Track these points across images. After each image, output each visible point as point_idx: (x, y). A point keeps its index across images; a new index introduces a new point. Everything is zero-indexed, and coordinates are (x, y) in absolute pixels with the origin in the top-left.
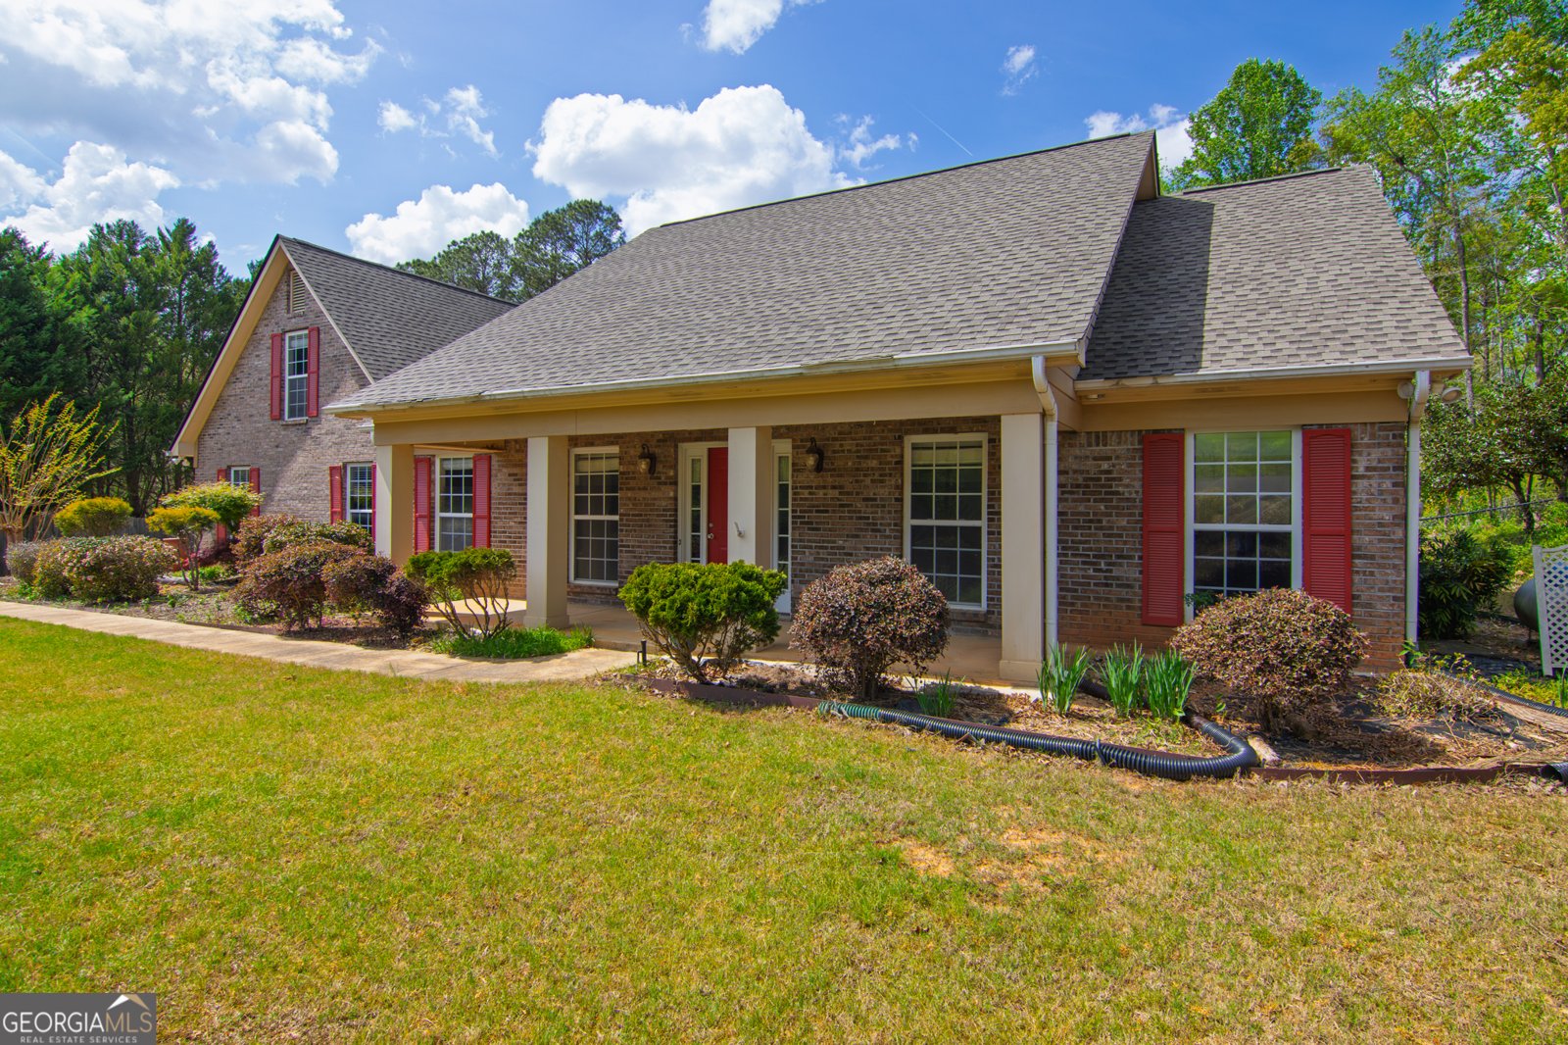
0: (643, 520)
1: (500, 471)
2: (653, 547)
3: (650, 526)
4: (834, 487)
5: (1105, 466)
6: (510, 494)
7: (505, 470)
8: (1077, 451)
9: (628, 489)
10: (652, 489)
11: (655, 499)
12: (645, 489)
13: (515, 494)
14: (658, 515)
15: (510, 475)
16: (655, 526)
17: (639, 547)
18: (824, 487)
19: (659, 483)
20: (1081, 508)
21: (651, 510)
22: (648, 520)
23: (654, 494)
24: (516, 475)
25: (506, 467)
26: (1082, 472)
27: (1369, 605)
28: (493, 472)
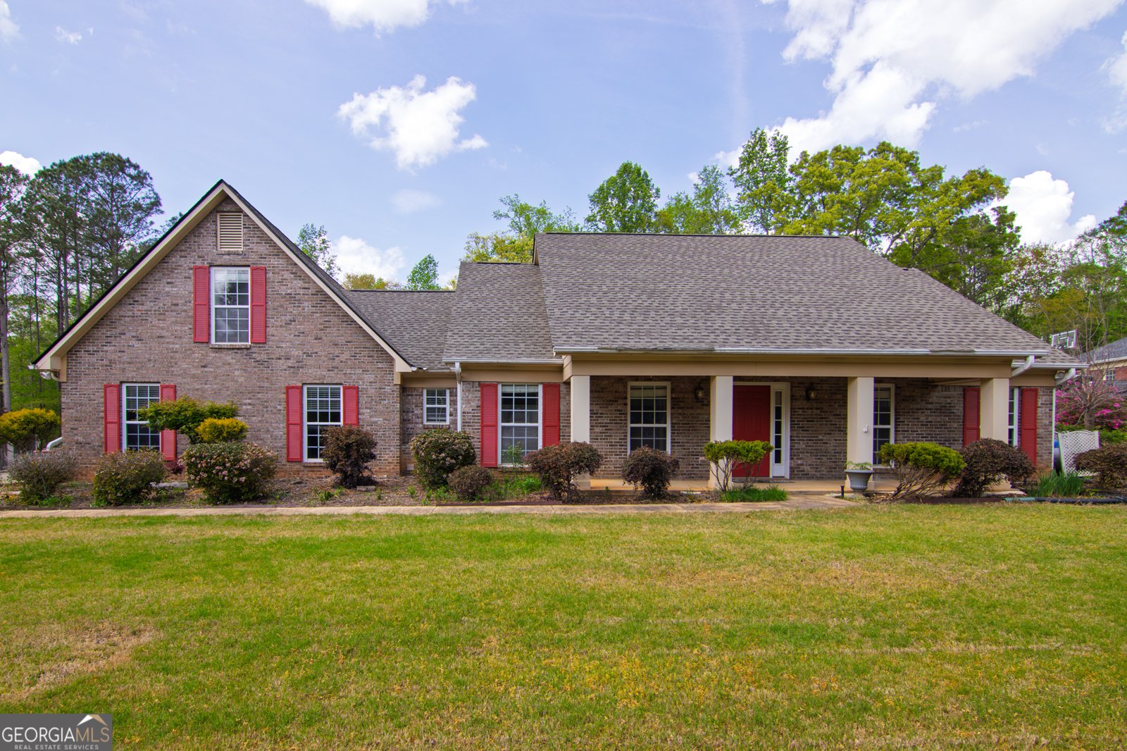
0: (690, 427)
3: (695, 430)
4: (817, 409)
5: (949, 401)
8: (937, 394)
9: (679, 408)
10: (698, 408)
11: (699, 414)
12: (692, 408)
18: (811, 409)
19: (703, 405)
20: (939, 420)
21: (696, 420)
22: (694, 427)
23: (699, 411)
26: (938, 403)
27: (1041, 456)
28: (562, 395)
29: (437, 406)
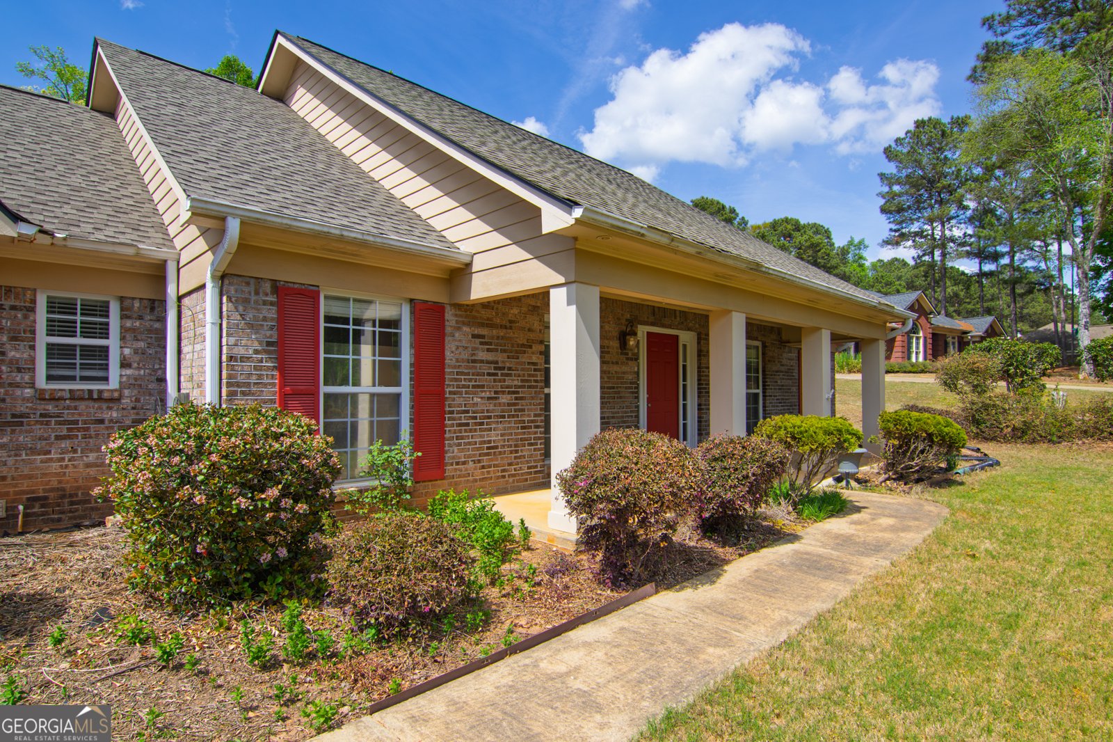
0: (616, 393)
1: (459, 329)
2: (623, 417)
3: (621, 397)
6: (474, 361)
7: (465, 329)
10: (623, 363)
11: (624, 373)
12: (617, 363)
13: (482, 361)
14: (626, 388)
15: (474, 336)
16: (625, 397)
17: (613, 417)
19: (627, 359)
21: (622, 383)
22: (619, 393)
23: (625, 368)
24: (482, 337)
25: (468, 324)
28: (448, 330)
29: (78, 341)
